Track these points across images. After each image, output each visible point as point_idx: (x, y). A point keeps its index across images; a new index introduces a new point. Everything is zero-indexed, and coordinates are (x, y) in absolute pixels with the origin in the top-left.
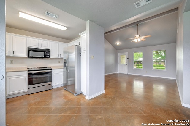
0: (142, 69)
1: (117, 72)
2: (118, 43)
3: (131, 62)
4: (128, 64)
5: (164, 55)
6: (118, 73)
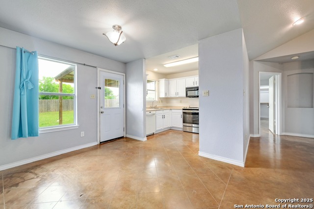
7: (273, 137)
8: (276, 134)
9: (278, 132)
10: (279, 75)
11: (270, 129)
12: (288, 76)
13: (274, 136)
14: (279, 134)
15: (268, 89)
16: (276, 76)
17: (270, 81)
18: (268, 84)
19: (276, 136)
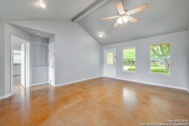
0: (134, 72)
1: (102, 76)
2: (101, 35)
3: (119, 61)
4: (115, 64)
5: (161, 53)
6: (104, 76)
7: (24, 91)
8: (27, 87)
9: (28, 86)
10: (29, 43)
11: (21, 84)
12: (34, 45)
13: (25, 89)
14: (29, 87)
15: (20, 54)
16: (27, 43)
17: (22, 47)
18: (20, 50)
19: (27, 89)
